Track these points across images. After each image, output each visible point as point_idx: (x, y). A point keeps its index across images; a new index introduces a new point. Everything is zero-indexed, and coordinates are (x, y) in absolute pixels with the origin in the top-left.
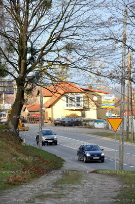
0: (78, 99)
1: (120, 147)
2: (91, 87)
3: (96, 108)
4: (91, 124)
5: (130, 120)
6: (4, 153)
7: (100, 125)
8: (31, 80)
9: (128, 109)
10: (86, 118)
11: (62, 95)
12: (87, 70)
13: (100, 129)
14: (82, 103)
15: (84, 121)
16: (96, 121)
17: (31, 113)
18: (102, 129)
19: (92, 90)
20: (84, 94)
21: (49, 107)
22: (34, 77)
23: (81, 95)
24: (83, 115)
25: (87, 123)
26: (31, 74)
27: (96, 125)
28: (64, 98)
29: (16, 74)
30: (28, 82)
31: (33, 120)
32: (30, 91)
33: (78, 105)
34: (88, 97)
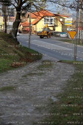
0: (51, 20)
1: (75, 48)
2: (59, 13)
3: (61, 25)
4: (58, 34)
5: (81, 33)
6: (9, 50)
7: (64, 35)
8: (25, 8)
9: (80, 26)
10: (55, 31)
11: (42, 17)
12: (57, 3)
13: (63, 37)
14: (53, 22)
15: (54, 33)
16: (61, 33)
18: (65, 37)
19: (59, 15)
20: (55, 17)
21: (34, 25)
22: (26, 7)
23: (53, 18)
24: (54, 30)
25: (56, 34)
26: (24, 5)
27: (61, 35)
28: (43, 19)
29: (16, 5)
30: (22, 9)
31: (25, 31)
32: (24, 15)
33: (51, 24)
34: (57, 19)
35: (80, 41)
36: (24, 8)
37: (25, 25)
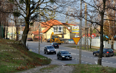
0: (60, 29)
1: (79, 53)
4: (67, 41)
5: (86, 39)
7: (72, 42)
9: (86, 33)
10: (64, 38)
11: (51, 27)
12: (62, 12)
14: (62, 30)
15: (63, 40)
16: (69, 40)
17: (35, 36)
18: (72, 44)
20: (63, 26)
21: (45, 33)
22: (34, 17)
23: (62, 26)
24: (63, 37)
25: (65, 41)
26: (32, 15)
27: (69, 42)
31: (36, 39)
32: (32, 24)
33: (60, 32)
34: (65, 28)
35: (86, 47)
36: (32, 18)
37: (36, 34)
